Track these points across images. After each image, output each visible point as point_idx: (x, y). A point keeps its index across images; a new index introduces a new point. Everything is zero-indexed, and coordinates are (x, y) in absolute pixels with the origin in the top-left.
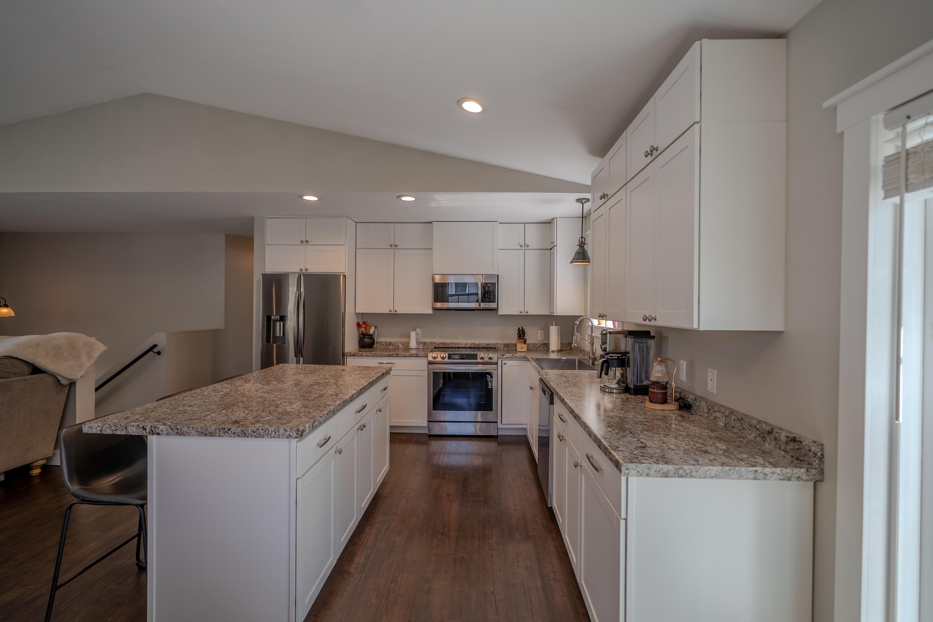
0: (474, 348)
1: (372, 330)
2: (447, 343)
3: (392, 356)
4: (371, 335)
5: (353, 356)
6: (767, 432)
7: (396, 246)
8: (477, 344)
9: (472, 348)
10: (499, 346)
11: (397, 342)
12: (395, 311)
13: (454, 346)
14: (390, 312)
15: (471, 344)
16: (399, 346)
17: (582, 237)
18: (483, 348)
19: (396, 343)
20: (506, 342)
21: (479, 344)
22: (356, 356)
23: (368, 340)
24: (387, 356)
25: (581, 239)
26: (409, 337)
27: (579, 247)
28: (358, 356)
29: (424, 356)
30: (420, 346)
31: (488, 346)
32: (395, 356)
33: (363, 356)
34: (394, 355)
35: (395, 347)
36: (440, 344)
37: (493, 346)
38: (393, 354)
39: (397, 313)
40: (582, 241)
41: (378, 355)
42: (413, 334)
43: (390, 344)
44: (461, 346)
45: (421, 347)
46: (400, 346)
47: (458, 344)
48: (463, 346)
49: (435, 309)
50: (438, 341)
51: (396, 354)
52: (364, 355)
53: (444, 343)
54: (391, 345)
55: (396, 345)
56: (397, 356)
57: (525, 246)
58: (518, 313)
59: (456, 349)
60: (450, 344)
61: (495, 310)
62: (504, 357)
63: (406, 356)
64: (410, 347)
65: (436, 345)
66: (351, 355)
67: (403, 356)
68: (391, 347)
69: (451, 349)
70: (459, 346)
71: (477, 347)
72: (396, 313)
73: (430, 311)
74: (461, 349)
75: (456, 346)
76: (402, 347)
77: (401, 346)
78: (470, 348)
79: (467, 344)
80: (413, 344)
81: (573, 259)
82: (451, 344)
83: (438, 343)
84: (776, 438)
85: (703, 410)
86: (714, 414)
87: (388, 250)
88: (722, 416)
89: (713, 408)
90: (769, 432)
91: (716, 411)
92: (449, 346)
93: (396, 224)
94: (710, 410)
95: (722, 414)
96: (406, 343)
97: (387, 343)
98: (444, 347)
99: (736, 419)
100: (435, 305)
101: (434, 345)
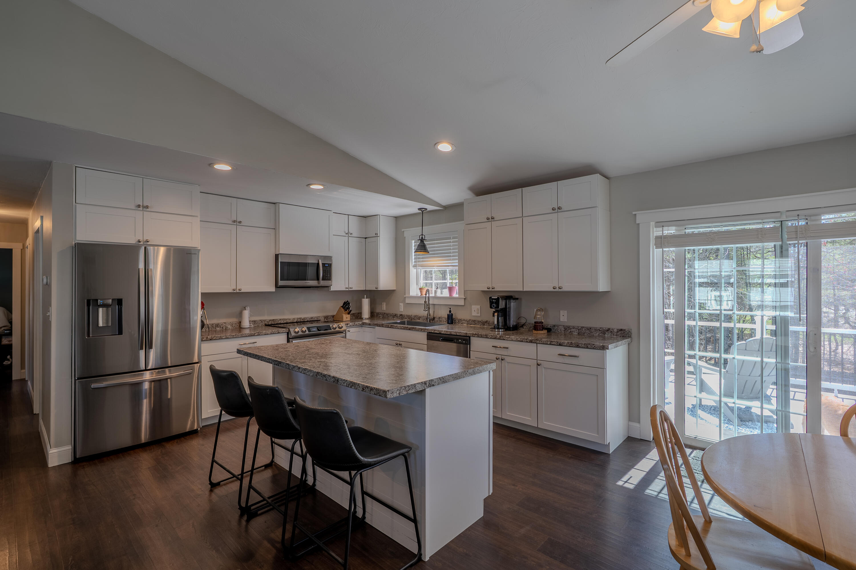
0: (300, 322)
2: (276, 319)
7: (239, 222)
8: (303, 318)
9: (298, 322)
11: (225, 323)
13: (282, 322)
14: (234, 291)
15: (298, 319)
16: (227, 327)
17: (422, 235)
18: (308, 321)
19: (224, 324)
20: (325, 314)
21: (304, 319)
22: (214, 340)
24: (249, 336)
25: (421, 236)
26: (240, 315)
27: (421, 241)
28: (216, 339)
29: (284, 332)
30: (251, 325)
31: (312, 320)
32: (257, 335)
35: (222, 328)
36: (270, 321)
37: (316, 319)
38: (255, 334)
39: (240, 291)
40: (422, 238)
41: (239, 336)
42: (246, 314)
43: (217, 325)
44: (289, 321)
46: (228, 327)
47: (286, 319)
49: (277, 286)
50: (268, 318)
51: (258, 333)
52: (223, 338)
53: (273, 320)
54: (218, 327)
55: (224, 326)
56: (259, 335)
57: (348, 234)
58: (344, 289)
60: (279, 321)
61: (328, 287)
62: (349, 325)
63: (268, 334)
64: (243, 327)
66: (208, 339)
67: (265, 334)
68: (218, 329)
70: (287, 321)
71: (303, 321)
73: (273, 289)
74: (289, 324)
75: (285, 322)
76: (230, 328)
77: (229, 327)
78: (297, 322)
79: (294, 319)
80: (246, 323)
81: (416, 250)
82: (280, 320)
84: (611, 332)
85: (561, 330)
86: (569, 331)
87: (230, 225)
88: (576, 330)
89: (569, 328)
90: (607, 330)
91: (571, 329)
92: (278, 323)
93: (238, 200)
94: (566, 329)
95: (575, 329)
96: (235, 323)
97: (213, 325)
98: (274, 323)
99: (586, 329)
100: (281, 283)
101: (264, 322)
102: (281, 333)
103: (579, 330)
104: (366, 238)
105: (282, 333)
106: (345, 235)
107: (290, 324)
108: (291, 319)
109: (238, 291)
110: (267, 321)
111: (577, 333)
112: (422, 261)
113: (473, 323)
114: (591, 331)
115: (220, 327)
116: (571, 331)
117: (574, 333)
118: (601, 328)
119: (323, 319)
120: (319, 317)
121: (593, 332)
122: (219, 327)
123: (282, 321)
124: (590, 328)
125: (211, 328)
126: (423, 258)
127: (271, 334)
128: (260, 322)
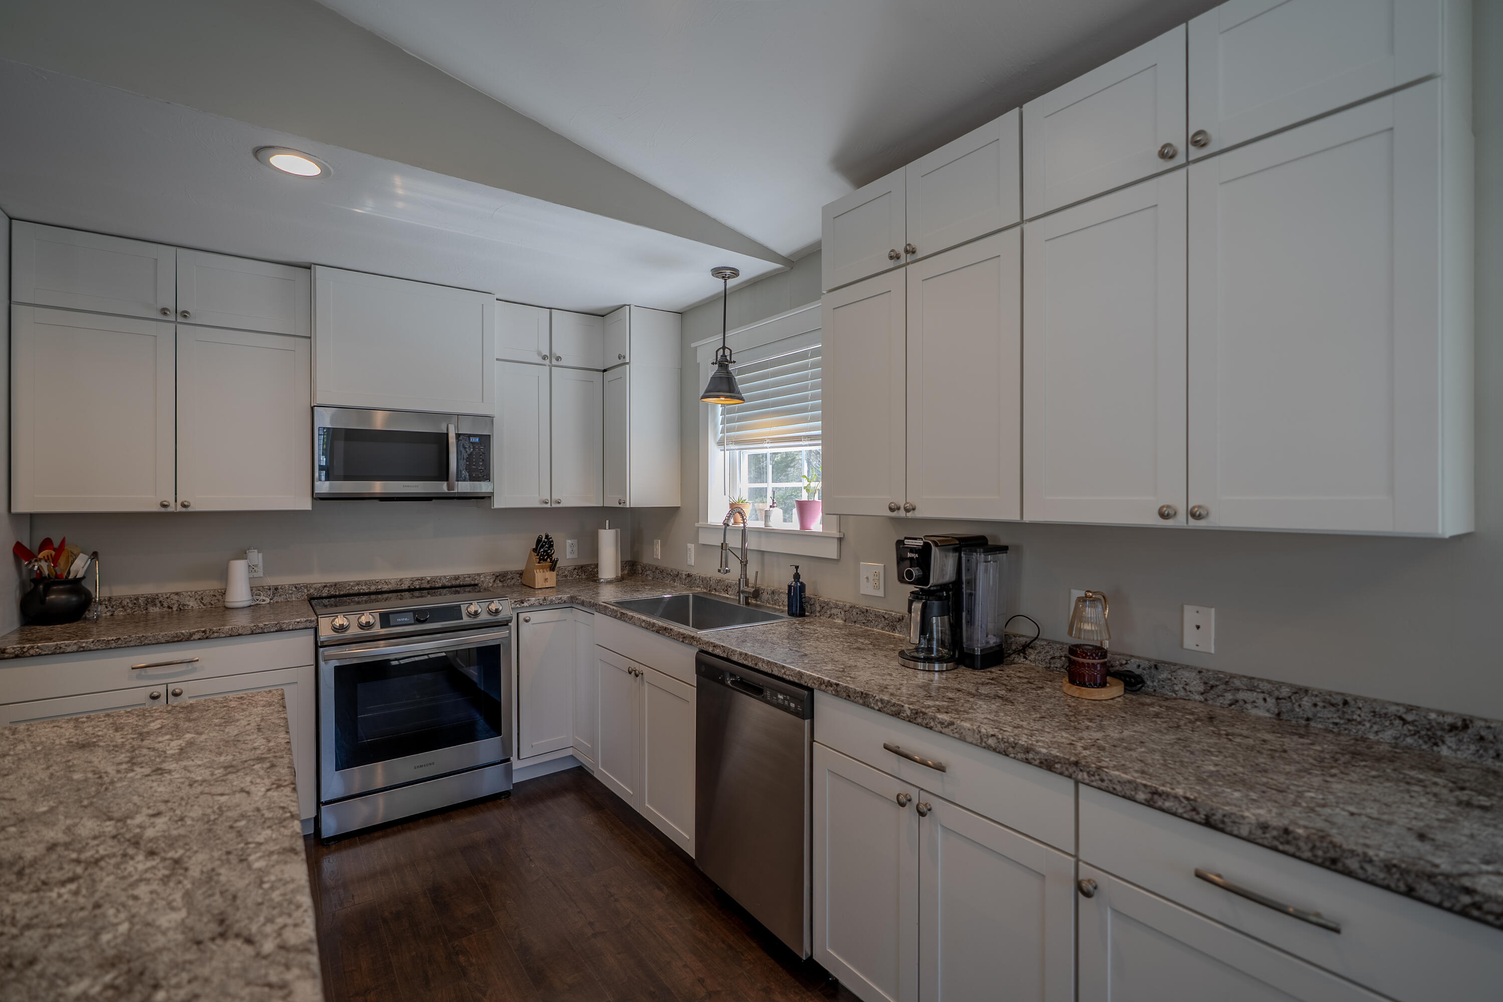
0: (421, 589)
1: (79, 566)
2: (346, 583)
3: (188, 638)
4: (77, 581)
5: (17, 656)
6: (1447, 727)
7: (185, 314)
8: (429, 579)
9: (415, 589)
11: (177, 594)
12: (184, 506)
13: (365, 589)
14: (163, 510)
15: (413, 580)
16: (184, 605)
17: (724, 348)
18: (444, 587)
19: (176, 597)
20: (498, 568)
21: (434, 579)
22: (32, 656)
23: (63, 597)
24: (168, 642)
25: (722, 350)
26: (224, 575)
27: (719, 366)
28: (40, 655)
29: (301, 626)
30: (262, 597)
31: (458, 582)
32: (199, 639)
33: (63, 653)
34: (196, 636)
35: (169, 607)
36: (325, 586)
37: (467, 582)
38: (191, 635)
39: (190, 509)
40: (724, 356)
41: (132, 644)
42: (239, 570)
43: (152, 600)
44: (386, 588)
45: (264, 601)
46: (188, 605)
48: (390, 586)
49: (319, 499)
50: (317, 579)
51: (204, 632)
52: (69, 649)
53: (335, 585)
54: (155, 605)
55: (173, 602)
56: (207, 638)
57: (550, 358)
58: (537, 504)
59: (373, 597)
60: (352, 586)
61: (487, 498)
62: (525, 604)
63: (239, 635)
64: (229, 605)
65: (312, 591)
67: (231, 636)
68: (154, 610)
69: (356, 599)
70: (379, 587)
71: (428, 586)
72: (184, 510)
73: (306, 504)
74: (386, 596)
75: (373, 588)
76: (196, 606)
77: (192, 603)
78: (409, 590)
79: (401, 580)
80: (242, 595)
81: (707, 391)
82: (358, 583)
83: (320, 585)
84: (1482, 738)
85: (1188, 688)
86: (1229, 696)
87: (154, 322)
88: (1265, 700)
89: (1227, 683)
90: (1453, 728)
91: (1238, 690)
92: (351, 592)
93: (179, 250)
94: (1212, 687)
95: (1262, 695)
96: (212, 593)
97: (137, 599)
98: (337, 593)
99: (1320, 704)
100: (324, 487)
101: (306, 591)
102: (289, 630)
103: (1278, 699)
104: (605, 371)
105: (292, 630)
106: (541, 361)
107: (390, 595)
108: (392, 581)
109: (180, 509)
110: (316, 589)
111: (1267, 715)
112: (740, 429)
113: (861, 618)
114: (1347, 716)
115: (162, 605)
116: (1237, 701)
117: (1254, 712)
118: (1410, 709)
119: (491, 581)
120: (479, 575)
121: (1360, 723)
122: (159, 605)
124: (1346, 703)
125: (132, 608)
126: (740, 419)
127: (252, 633)
128: (294, 589)
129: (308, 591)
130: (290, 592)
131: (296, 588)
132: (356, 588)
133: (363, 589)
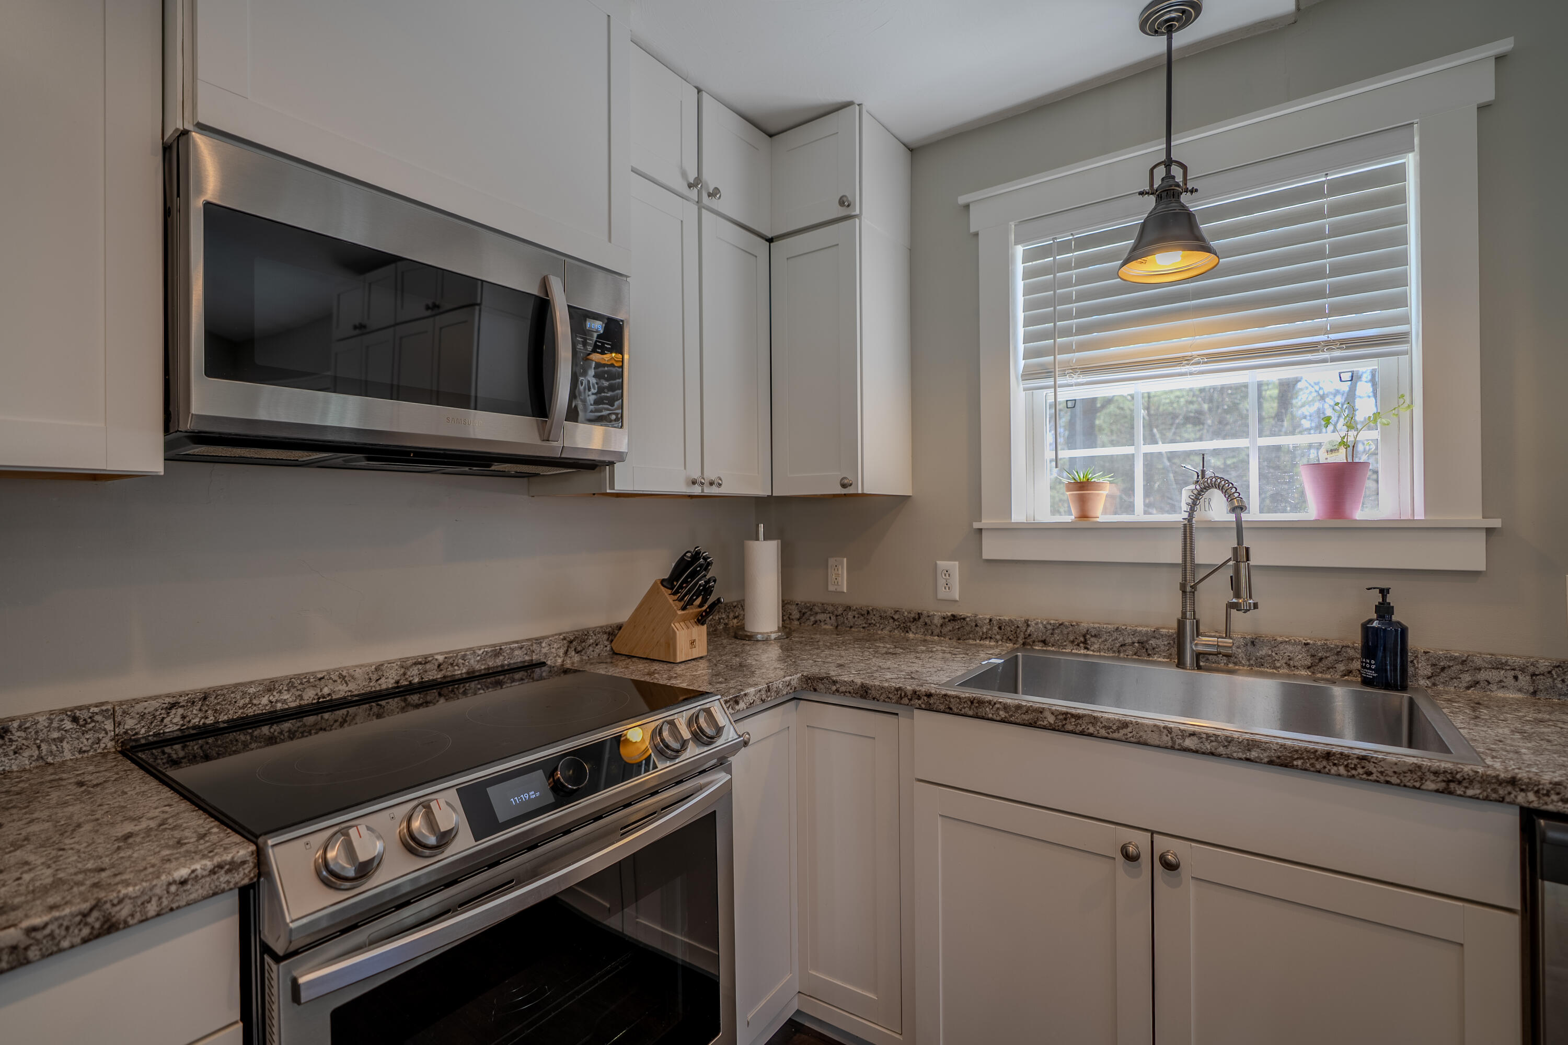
8: (441, 658)
10: (544, 650)
13: (288, 700)
15: (405, 665)
18: (472, 677)
20: (570, 626)
21: (451, 660)
31: (498, 663)
36: (173, 706)
37: (520, 657)
44: (341, 690)
48: (352, 686)
53: (205, 698)
59: (310, 720)
60: (255, 696)
65: (130, 723)
70: (326, 691)
75: (309, 696)
82: (271, 686)
83: (155, 704)
101: (109, 725)
108: (358, 673)
110: (143, 717)
119: (561, 652)
120: (538, 641)
123: (286, 696)
128: (68, 725)
129: (117, 724)
130: (56, 735)
131: (75, 720)
132: (265, 701)
133: (284, 702)
